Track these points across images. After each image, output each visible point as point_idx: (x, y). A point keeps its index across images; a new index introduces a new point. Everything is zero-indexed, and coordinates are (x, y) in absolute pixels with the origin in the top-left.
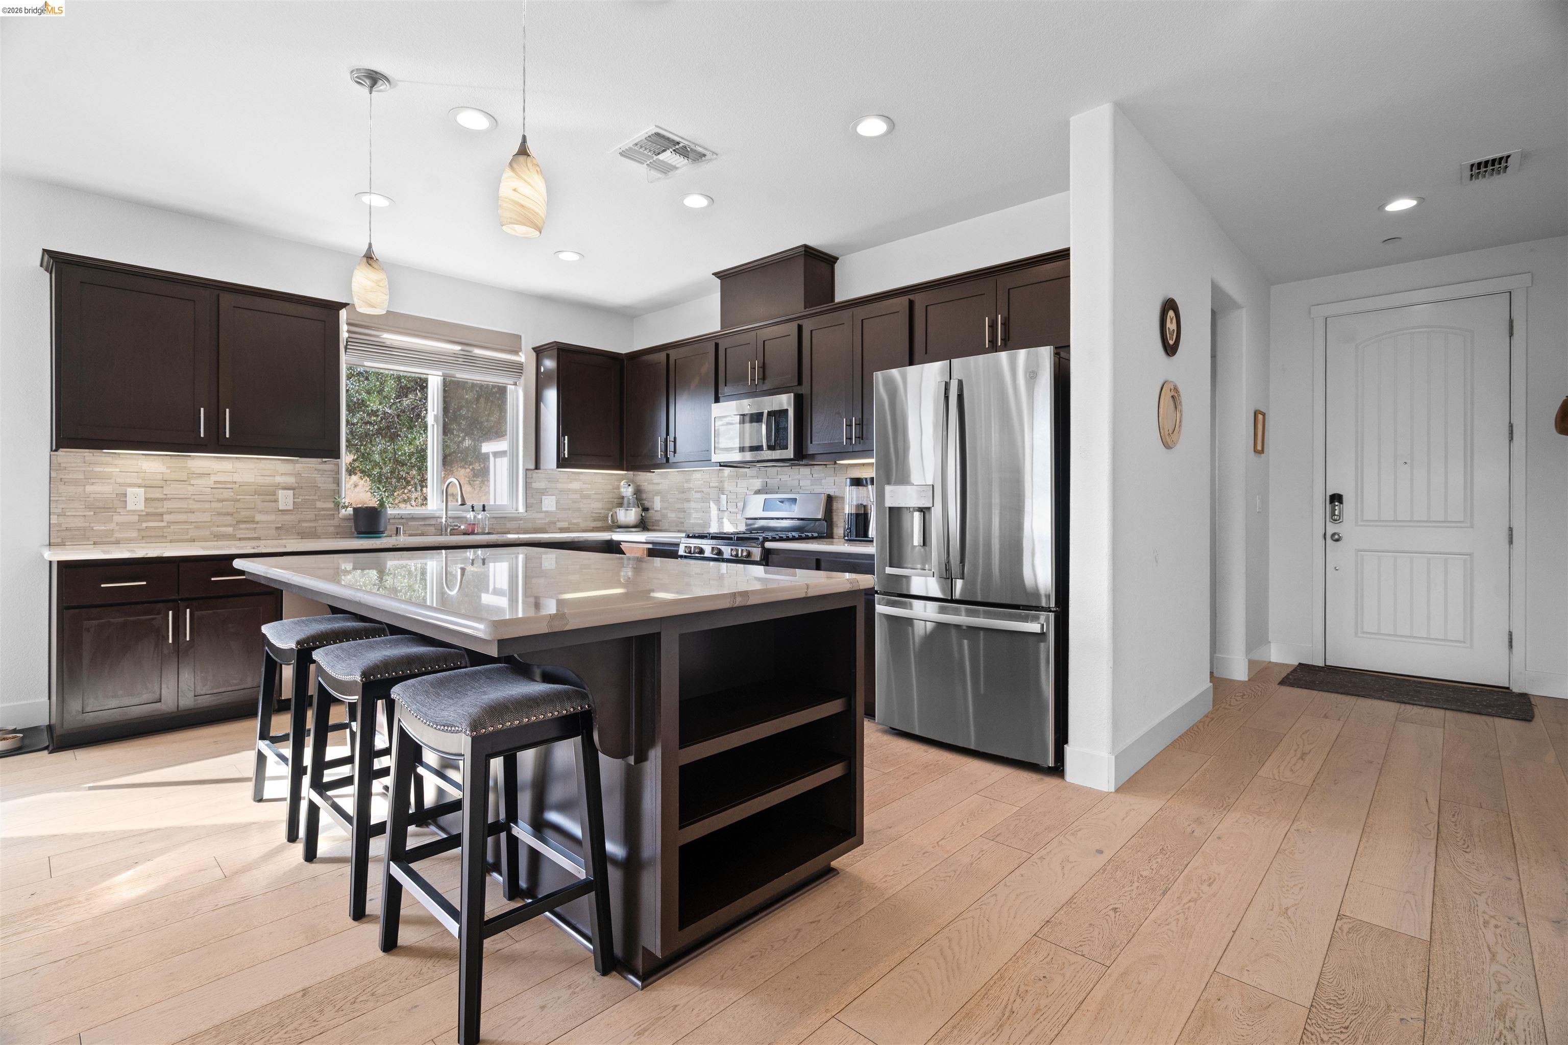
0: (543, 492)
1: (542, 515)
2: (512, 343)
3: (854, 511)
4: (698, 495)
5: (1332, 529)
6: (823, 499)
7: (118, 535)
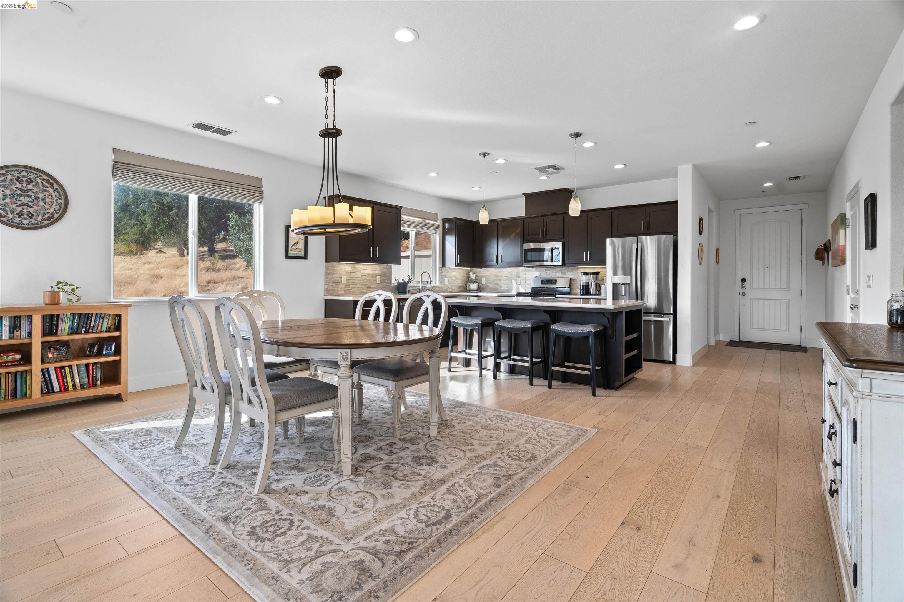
0: (445, 276)
1: (444, 286)
2: (434, 217)
3: (584, 284)
4: (506, 278)
5: (742, 291)
6: (568, 280)
7: (340, 292)
